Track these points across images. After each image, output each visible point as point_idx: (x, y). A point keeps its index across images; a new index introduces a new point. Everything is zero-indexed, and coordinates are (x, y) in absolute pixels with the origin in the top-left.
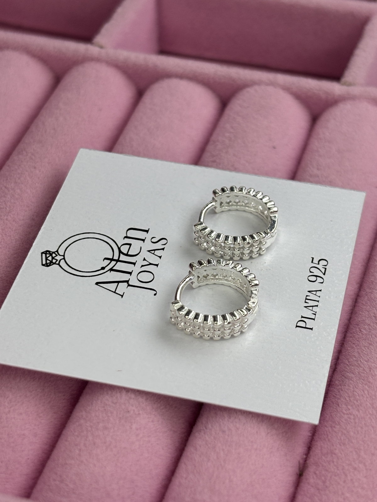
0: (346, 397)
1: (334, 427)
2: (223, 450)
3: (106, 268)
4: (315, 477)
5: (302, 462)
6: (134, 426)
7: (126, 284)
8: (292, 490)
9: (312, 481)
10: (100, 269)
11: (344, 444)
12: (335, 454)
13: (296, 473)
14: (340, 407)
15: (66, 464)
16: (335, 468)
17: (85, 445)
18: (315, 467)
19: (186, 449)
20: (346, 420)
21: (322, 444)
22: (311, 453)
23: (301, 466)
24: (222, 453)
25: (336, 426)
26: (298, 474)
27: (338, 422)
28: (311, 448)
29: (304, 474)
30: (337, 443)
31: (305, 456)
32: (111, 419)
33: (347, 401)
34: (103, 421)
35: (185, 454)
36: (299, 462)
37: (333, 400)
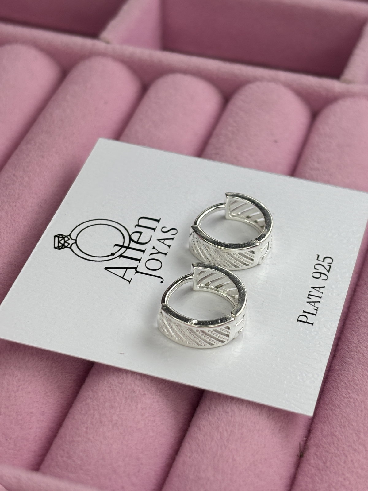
0: (346, 382)
1: (334, 410)
2: (226, 430)
3: (116, 254)
4: (315, 458)
5: (302, 443)
6: (139, 406)
7: (135, 270)
8: (292, 470)
9: (312, 461)
10: (110, 254)
11: (344, 426)
12: (335, 436)
13: (297, 455)
14: (340, 391)
15: (74, 441)
16: (335, 449)
17: (92, 423)
18: (315, 448)
19: (190, 429)
20: (346, 403)
21: (323, 427)
22: (311, 435)
23: (302, 448)
24: (225, 433)
25: (336, 409)
26: (299, 455)
27: (337, 405)
28: (311, 431)
29: (305, 455)
30: (337, 425)
31: (305, 439)
32: (117, 399)
33: (347, 385)
34: (109, 400)
35: (188, 433)
36: (300, 444)
37: (333, 385)
